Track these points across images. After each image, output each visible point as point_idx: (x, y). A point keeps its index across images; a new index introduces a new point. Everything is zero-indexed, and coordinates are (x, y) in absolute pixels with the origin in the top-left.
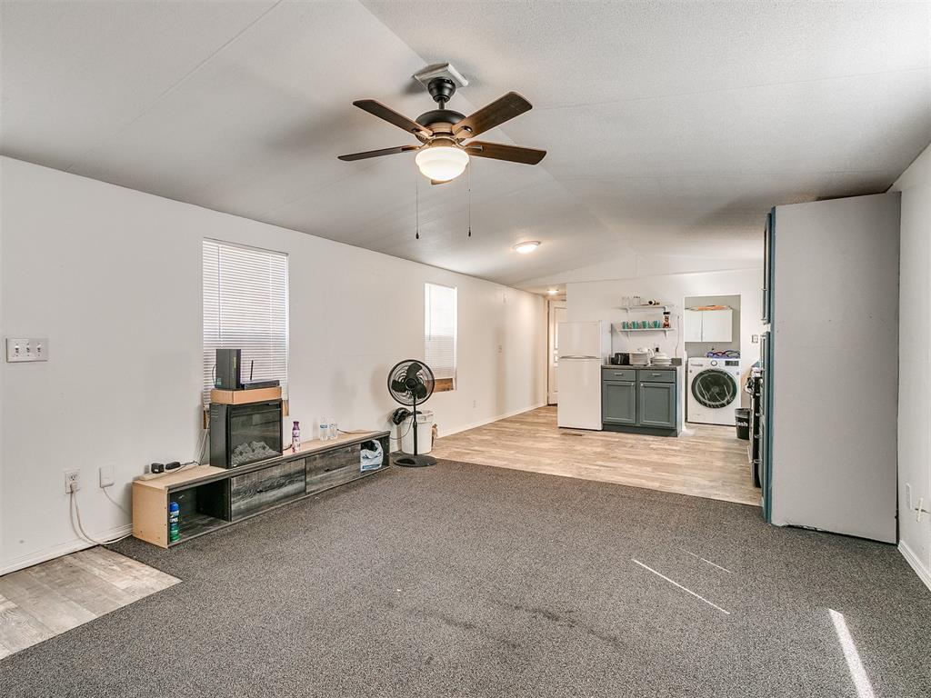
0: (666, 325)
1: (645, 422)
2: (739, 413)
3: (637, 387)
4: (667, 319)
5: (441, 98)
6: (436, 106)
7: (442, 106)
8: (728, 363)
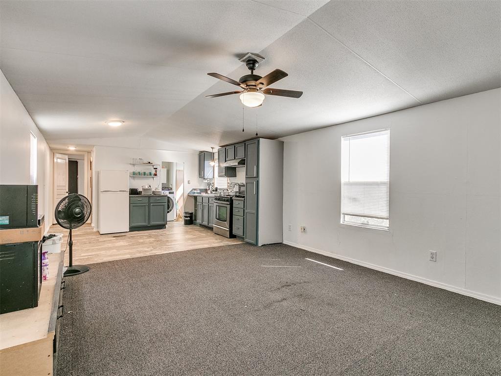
0: (155, 175)
1: (153, 223)
2: (186, 214)
3: (149, 206)
4: (156, 171)
5: (252, 69)
6: (249, 72)
7: (252, 72)
8: (170, 193)
